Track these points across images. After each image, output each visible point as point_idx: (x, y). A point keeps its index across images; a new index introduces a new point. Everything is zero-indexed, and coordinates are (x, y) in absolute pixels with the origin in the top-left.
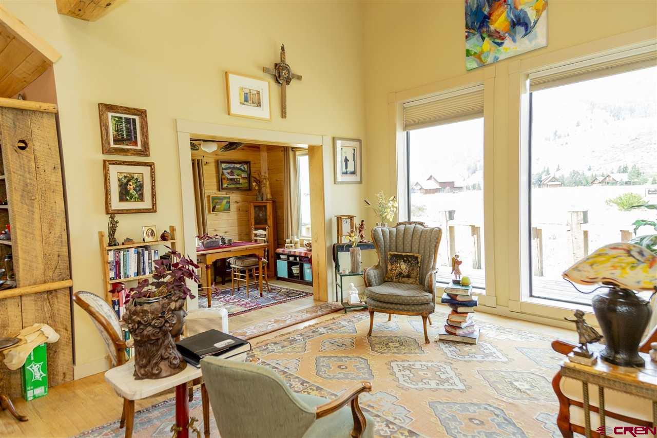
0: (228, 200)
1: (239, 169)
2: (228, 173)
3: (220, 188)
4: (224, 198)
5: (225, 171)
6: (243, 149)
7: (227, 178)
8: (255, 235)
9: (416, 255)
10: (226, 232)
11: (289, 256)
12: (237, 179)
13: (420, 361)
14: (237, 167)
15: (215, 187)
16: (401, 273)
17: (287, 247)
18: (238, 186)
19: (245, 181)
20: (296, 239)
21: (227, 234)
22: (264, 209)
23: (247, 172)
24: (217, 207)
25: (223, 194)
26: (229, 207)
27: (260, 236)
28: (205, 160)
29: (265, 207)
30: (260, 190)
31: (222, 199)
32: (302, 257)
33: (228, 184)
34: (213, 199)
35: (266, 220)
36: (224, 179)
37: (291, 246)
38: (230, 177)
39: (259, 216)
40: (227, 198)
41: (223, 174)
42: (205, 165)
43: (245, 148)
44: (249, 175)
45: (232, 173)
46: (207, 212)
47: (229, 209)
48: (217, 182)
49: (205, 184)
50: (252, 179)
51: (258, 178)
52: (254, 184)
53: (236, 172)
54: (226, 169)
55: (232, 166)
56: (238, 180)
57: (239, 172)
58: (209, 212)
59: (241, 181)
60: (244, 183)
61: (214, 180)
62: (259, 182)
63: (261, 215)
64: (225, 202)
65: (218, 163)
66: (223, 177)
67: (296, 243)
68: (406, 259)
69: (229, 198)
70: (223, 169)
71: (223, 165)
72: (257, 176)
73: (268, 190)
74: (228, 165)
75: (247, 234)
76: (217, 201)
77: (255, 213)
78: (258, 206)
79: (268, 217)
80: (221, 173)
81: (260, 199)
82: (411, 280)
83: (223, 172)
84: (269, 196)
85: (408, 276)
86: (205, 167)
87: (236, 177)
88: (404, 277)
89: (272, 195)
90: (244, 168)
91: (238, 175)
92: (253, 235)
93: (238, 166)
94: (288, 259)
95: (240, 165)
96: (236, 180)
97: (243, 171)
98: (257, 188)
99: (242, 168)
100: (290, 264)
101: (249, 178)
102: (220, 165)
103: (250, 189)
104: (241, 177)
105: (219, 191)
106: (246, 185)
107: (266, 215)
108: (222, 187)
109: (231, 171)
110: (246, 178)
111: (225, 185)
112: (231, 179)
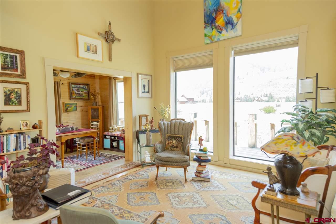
0: (76, 105)
1: (83, 88)
2: (76, 90)
3: (71, 98)
4: (74, 104)
5: (74, 89)
6: (85, 77)
7: (75, 93)
8: (92, 125)
9: (180, 136)
10: (74, 123)
11: (111, 136)
12: (81, 93)
13: (183, 192)
14: (81, 87)
15: (68, 98)
16: (173, 146)
17: (110, 132)
18: (82, 97)
19: (86, 95)
20: (115, 127)
21: (74, 124)
22: (97, 110)
23: (87, 90)
24: (68, 109)
25: (72, 102)
26: (76, 109)
27: (95, 125)
28: (62, 82)
29: (98, 109)
30: (95, 99)
31: (72, 104)
33: (76, 96)
34: (66, 104)
35: (98, 117)
36: (74, 93)
37: (113, 131)
38: (77, 92)
39: (94, 114)
40: (75, 104)
41: (73, 90)
42: (61, 85)
43: (86, 76)
44: (89, 92)
45: (78, 90)
46: (62, 112)
47: (76, 110)
48: (69, 95)
49: (61, 96)
50: (90, 94)
51: (94, 93)
52: (92, 97)
53: (81, 90)
54: (74, 88)
55: (78, 86)
56: (82, 94)
57: (82, 90)
58: (64, 112)
59: (84, 95)
60: (86, 96)
61: (67, 94)
62: (94, 96)
63: (95, 114)
64: (73, 106)
65: (70, 84)
66: (73, 92)
67: (115, 129)
68: (176, 138)
69: (76, 104)
70: (73, 88)
71: (73, 86)
72: (93, 92)
73: (100, 100)
74: (76, 86)
75: (86, 124)
77: (92, 112)
78: (94, 109)
79: (99, 115)
80: (71, 90)
81: (95, 105)
82: (178, 149)
83: (72, 89)
84: (100, 104)
85: (177, 147)
86: (61, 86)
87: (81, 92)
88: (174, 147)
89: (102, 103)
90: (86, 87)
91: (82, 91)
92: (90, 125)
93: (82, 86)
94: (111, 138)
95: (83, 86)
96: (80, 94)
97: (85, 89)
98: (93, 99)
99: (84, 87)
100: (112, 141)
101: (88, 93)
102: (71, 86)
103: (89, 99)
104: (84, 93)
105: (70, 100)
106: (87, 97)
107: (98, 114)
108: (72, 98)
109: (78, 89)
110: (87, 93)
111: (74, 97)
112: (78, 94)
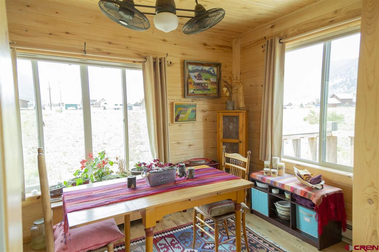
0: (194, 109)
1: (208, 72)
2: (195, 77)
3: (186, 94)
4: (190, 106)
5: (192, 75)
6: (214, 49)
7: (194, 82)
8: (228, 160)
10: (190, 145)
11: (271, 187)
12: (205, 83)
14: (205, 70)
15: (180, 93)
17: (266, 173)
18: (205, 92)
19: (214, 87)
20: (279, 164)
21: (191, 147)
22: (235, 120)
23: (216, 76)
24: (181, 116)
25: (188, 101)
26: (195, 117)
27: (237, 162)
28: (169, 59)
29: (237, 117)
30: (230, 97)
31: (186, 107)
32: (297, 196)
33: (194, 90)
34: (178, 106)
35: (237, 133)
36: (191, 83)
37: (274, 173)
38: (197, 81)
39: (229, 128)
40: (193, 106)
41: (189, 77)
42: (169, 66)
43: (215, 47)
44: (219, 80)
45: (199, 77)
46: (169, 122)
47: (194, 119)
48: (182, 87)
49: (168, 89)
50: (223, 84)
51: (229, 83)
52: (225, 89)
53: (204, 75)
54: (193, 71)
55: (200, 68)
56: (206, 85)
57: (208, 76)
58: (172, 122)
59: (210, 87)
60: (213, 89)
61: (179, 85)
62: (230, 87)
63: (231, 127)
64: (190, 110)
65: (184, 64)
66: (190, 81)
67: (280, 168)
69: (195, 105)
70: (190, 71)
71: (190, 67)
72: (229, 81)
73: (241, 97)
74: (196, 67)
76: (181, 109)
77: (224, 124)
78: (229, 116)
79: (240, 131)
80: (187, 76)
81: (230, 108)
83: (189, 75)
84: (242, 105)
86: (168, 69)
87: (204, 81)
89: (246, 102)
90: (213, 71)
91: (206, 80)
92: (224, 160)
93: (207, 68)
94: (271, 192)
95: (209, 68)
96: (203, 85)
97: (212, 75)
98: (228, 94)
99: (211, 70)
100: (273, 200)
101: (218, 84)
102: (186, 67)
103: (219, 94)
104: (209, 81)
105: (184, 97)
106: (215, 91)
107: (238, 128)
108: (188, 93)
109: (199, 74)
110: (216, 83)
111: (191, 91)
112: (198, 84)
